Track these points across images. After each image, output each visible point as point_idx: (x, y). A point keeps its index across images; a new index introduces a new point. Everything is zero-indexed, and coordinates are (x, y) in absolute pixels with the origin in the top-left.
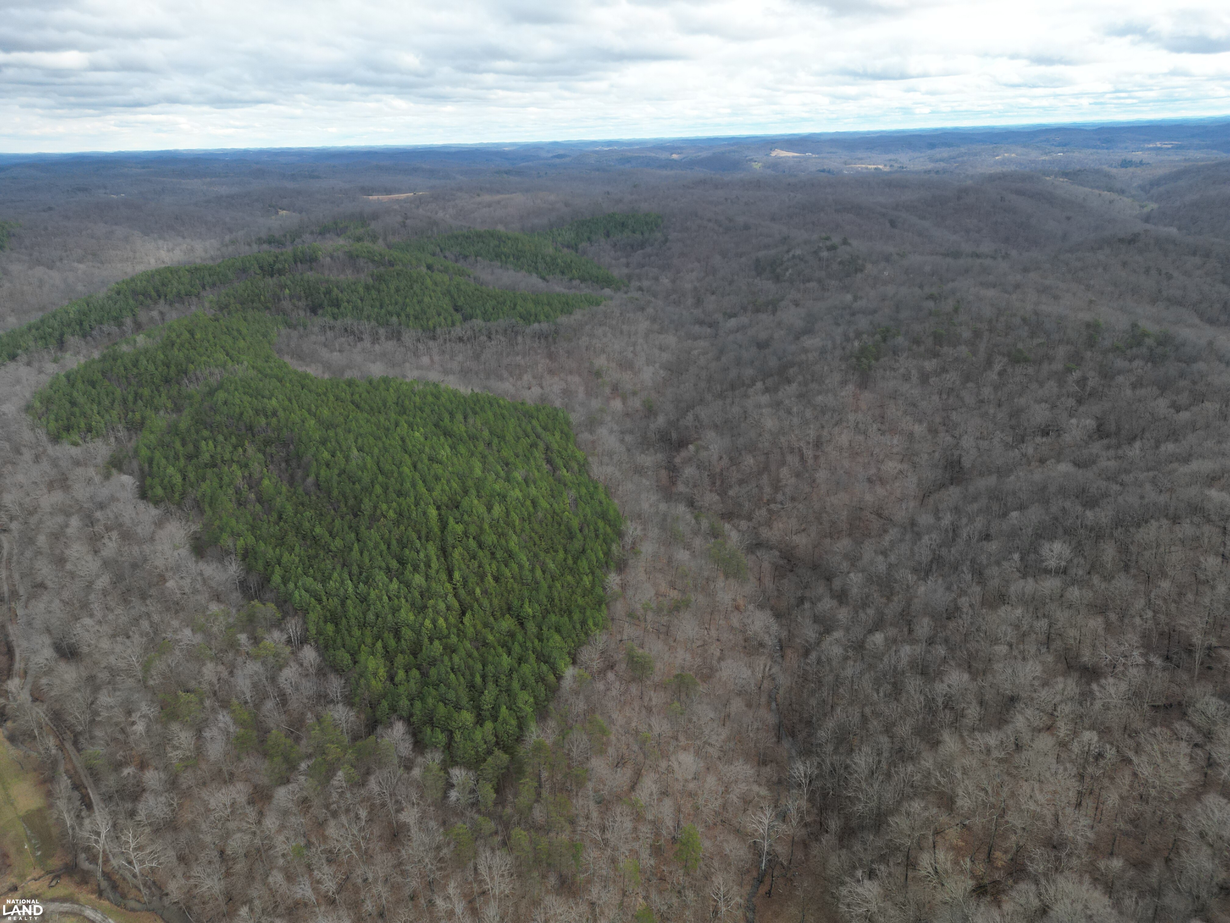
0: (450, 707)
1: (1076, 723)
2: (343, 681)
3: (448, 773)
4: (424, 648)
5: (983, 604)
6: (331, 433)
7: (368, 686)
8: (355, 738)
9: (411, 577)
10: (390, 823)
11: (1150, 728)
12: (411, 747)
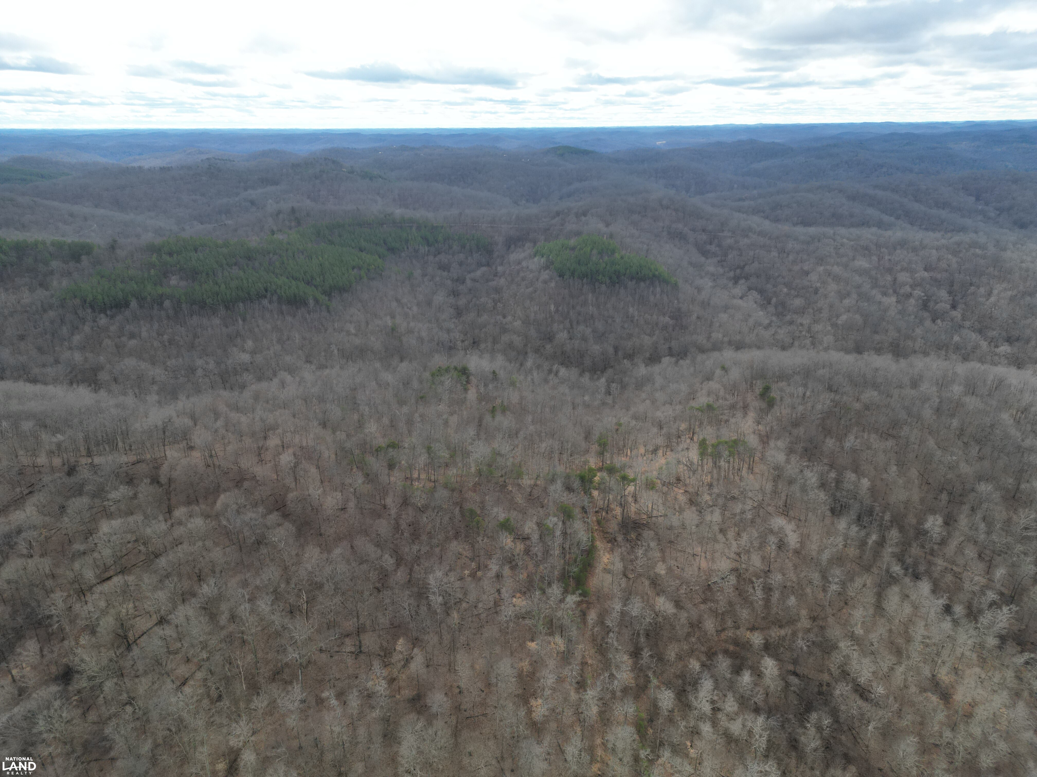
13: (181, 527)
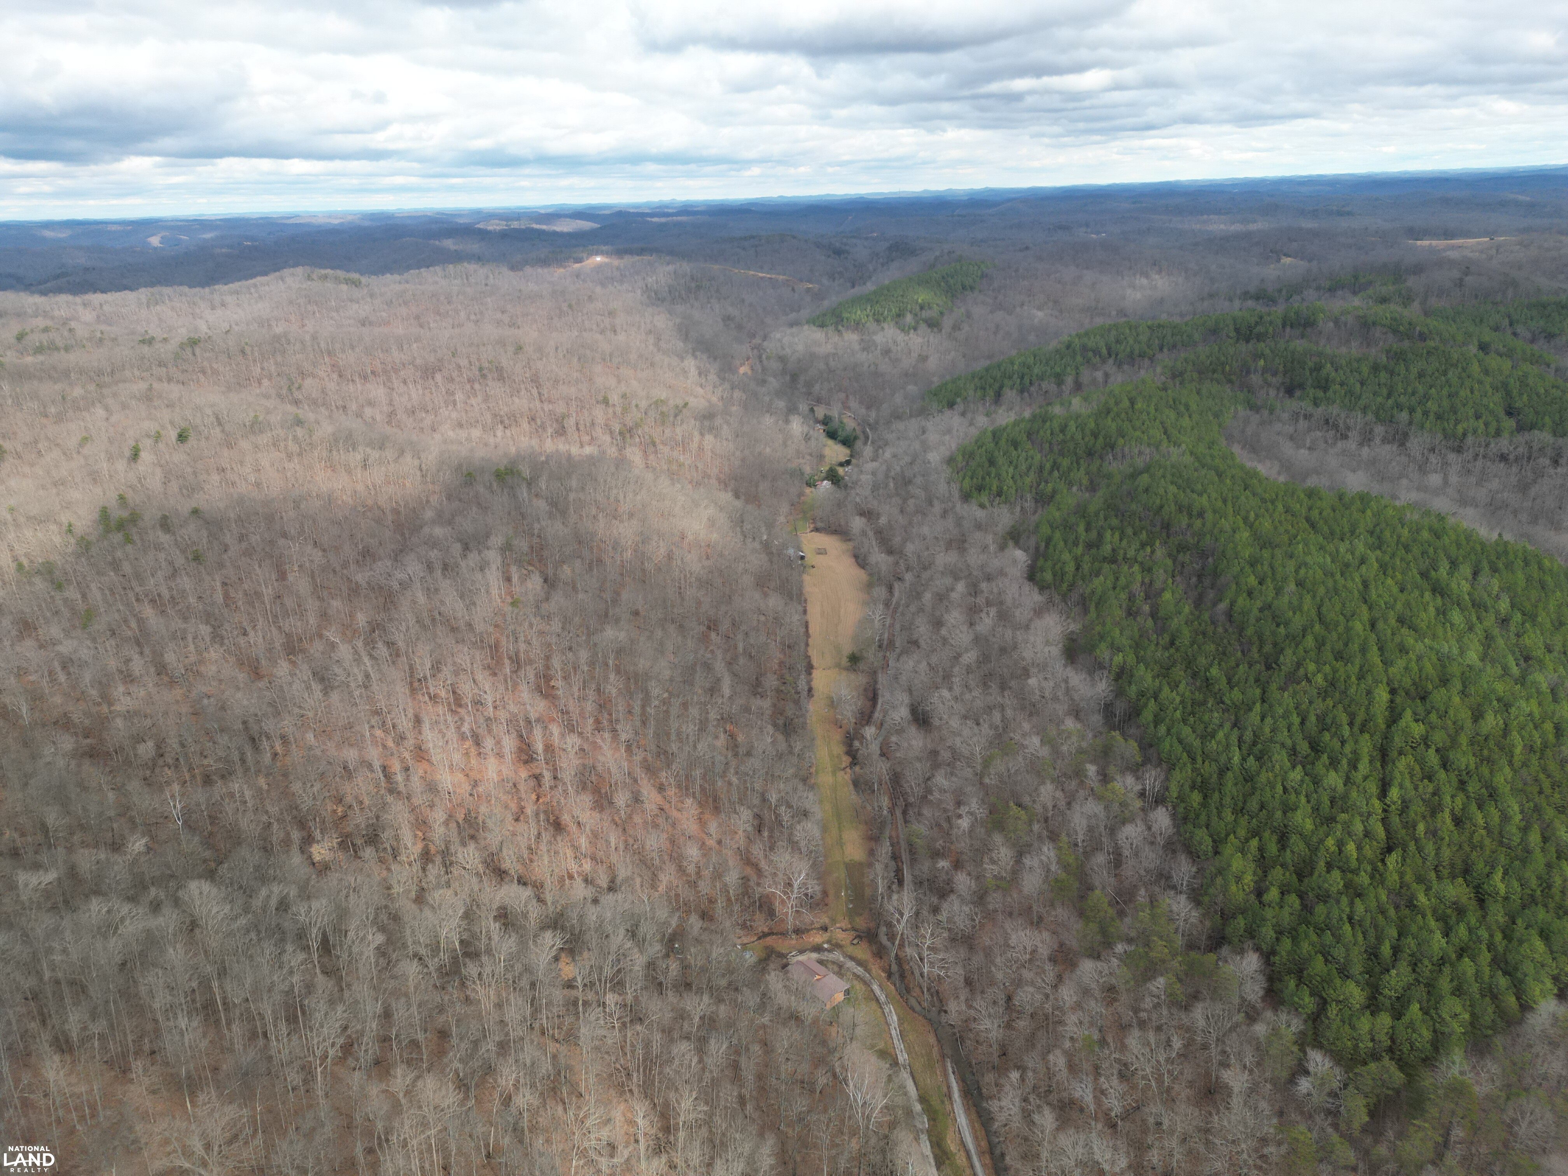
0: (1333, 967)
2: (1194, 869)
3: (1305, 1053)
4: (1316, 874)
6: (1266, 554)
7: (1225, 889)
8: (1191, 946)
9: (1323, 771)
10: (1208, 1074)
12: (1261, 993)
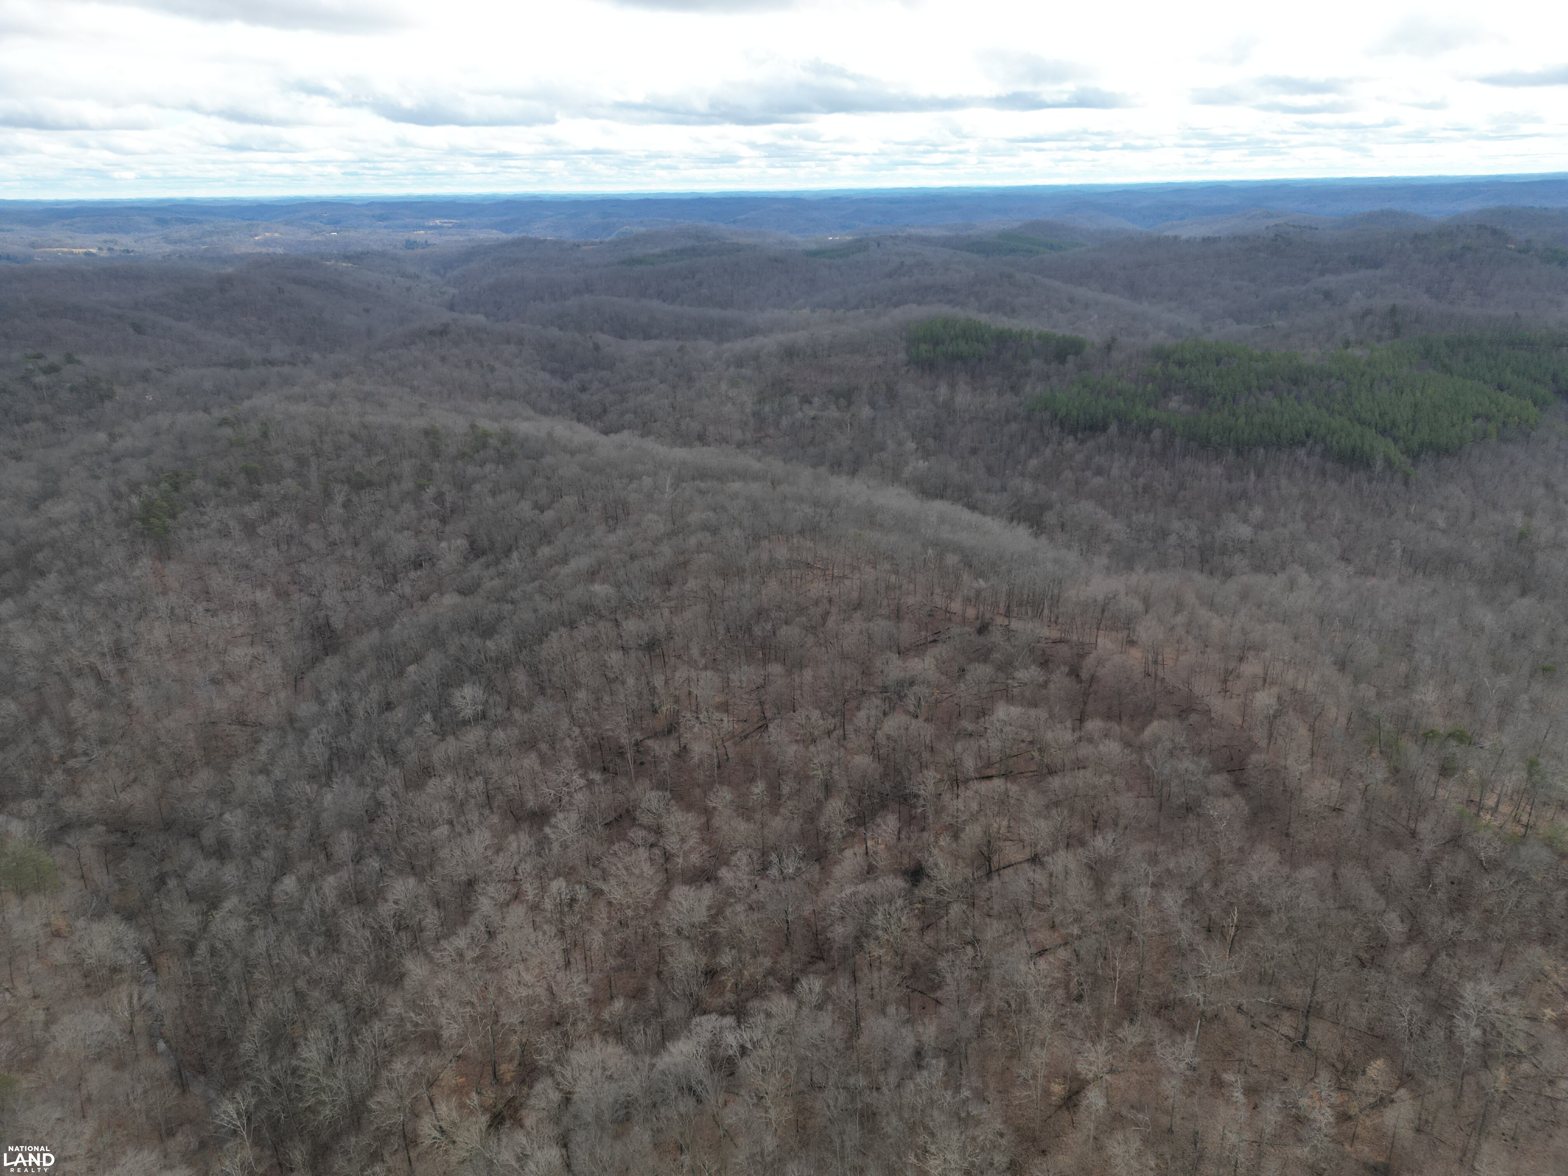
1: (541, 878)
5: (407, 787)
11: (609, 848)
13: (1090, 747)
